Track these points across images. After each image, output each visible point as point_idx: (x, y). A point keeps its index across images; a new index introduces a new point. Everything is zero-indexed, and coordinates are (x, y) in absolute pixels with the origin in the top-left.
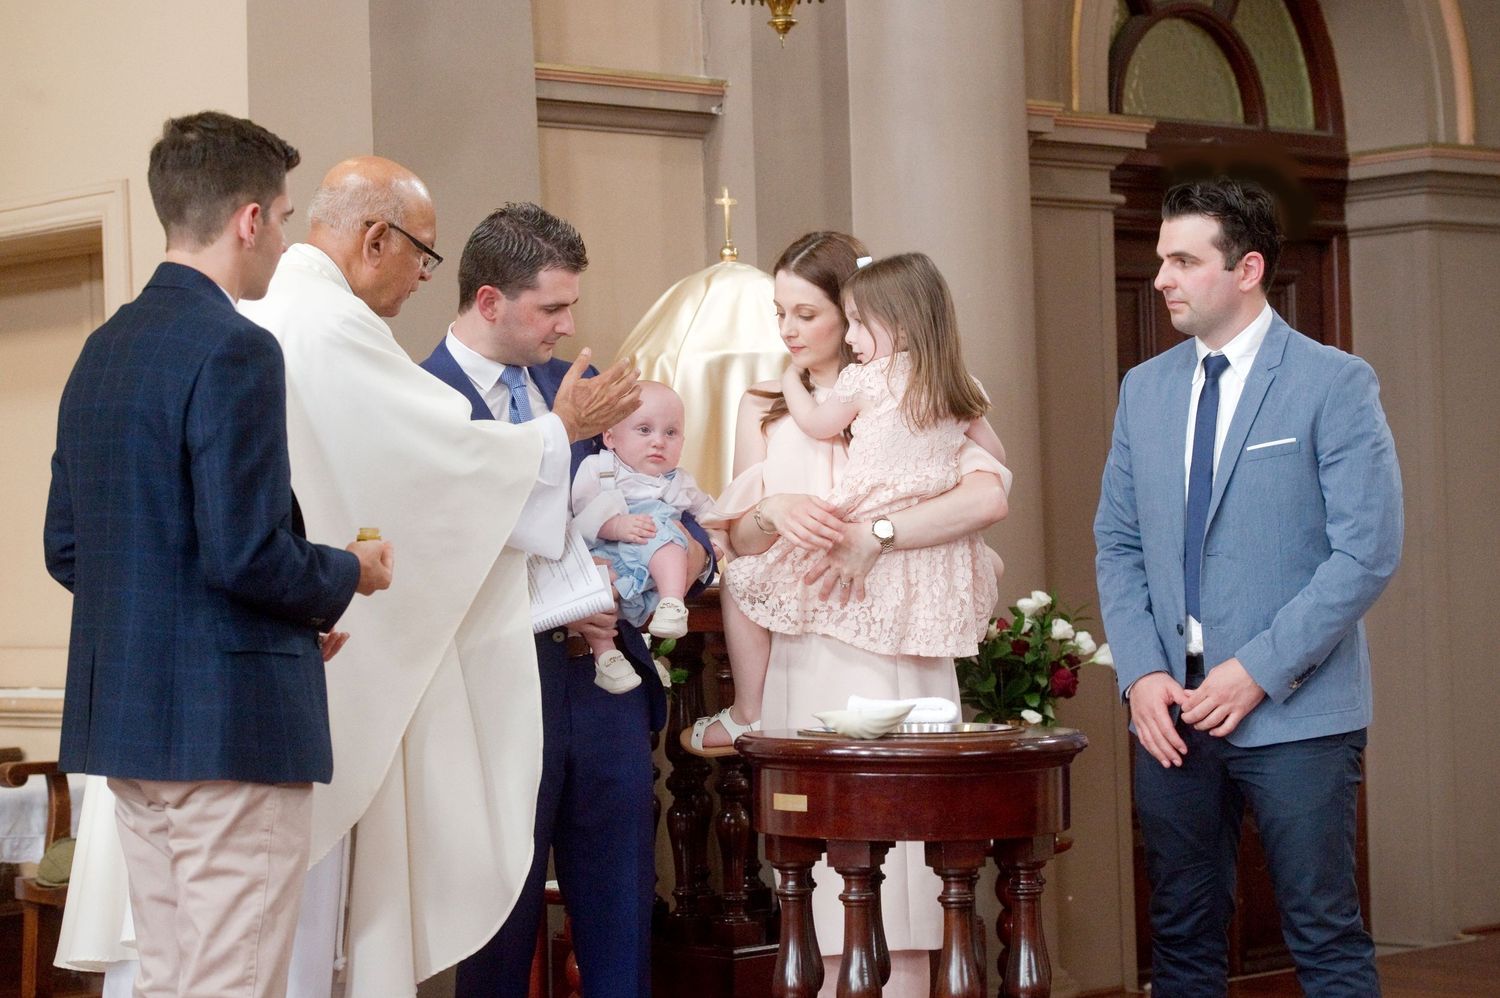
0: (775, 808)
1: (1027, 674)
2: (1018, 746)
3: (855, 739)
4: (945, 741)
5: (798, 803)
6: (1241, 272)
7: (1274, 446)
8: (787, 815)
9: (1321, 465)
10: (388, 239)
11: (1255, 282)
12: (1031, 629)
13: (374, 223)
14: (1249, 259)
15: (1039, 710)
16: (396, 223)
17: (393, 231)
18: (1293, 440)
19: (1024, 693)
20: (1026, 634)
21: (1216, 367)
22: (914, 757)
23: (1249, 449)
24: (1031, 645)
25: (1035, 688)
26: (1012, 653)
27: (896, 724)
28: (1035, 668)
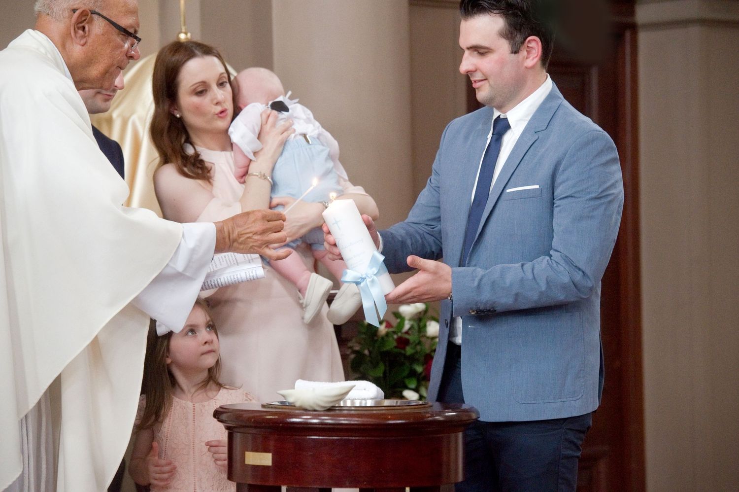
0: (247, 462)
1: (407, 364)
2: (431, 417)
3: (309, 411)
4: (375, 412)
5: (266, 459)
6: (525, 53)
7: (522, 190)
8: (256, 468)
9: (555, 205)
10: (91, 21)
11: (536, 60)
12: (411, 328)
13: (77, 10)
14: (529, 42)
15: (416, 390)
16: (97, 10)
17: (95, 17)
18: (537, 187)
19: (405, 377)
20: (407, 333)
21: (501, 127)
22: (353, 425)
23: (508, 191)
24: (411, 341)
25: (413, 374)
26: (396, 347)
27: (340, 400)
28: (413, 359)
